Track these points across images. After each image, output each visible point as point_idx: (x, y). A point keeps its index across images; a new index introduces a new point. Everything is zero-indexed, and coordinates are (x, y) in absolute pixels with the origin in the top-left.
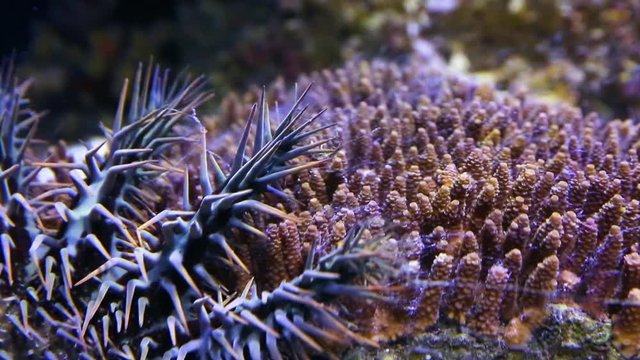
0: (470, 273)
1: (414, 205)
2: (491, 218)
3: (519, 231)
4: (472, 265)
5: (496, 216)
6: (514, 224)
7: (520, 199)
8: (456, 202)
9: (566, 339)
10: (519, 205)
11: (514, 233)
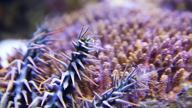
0: (154, 79)
1: (130, 57)
2: (158, 58)
3: (168, 61)
4: (155, 76)
5: (159, 57)
6: (166, 59)
7: (166, 49)
8: (145, 54)
9: (188, 95)
10: (166, 51)
11: (167, 62)
